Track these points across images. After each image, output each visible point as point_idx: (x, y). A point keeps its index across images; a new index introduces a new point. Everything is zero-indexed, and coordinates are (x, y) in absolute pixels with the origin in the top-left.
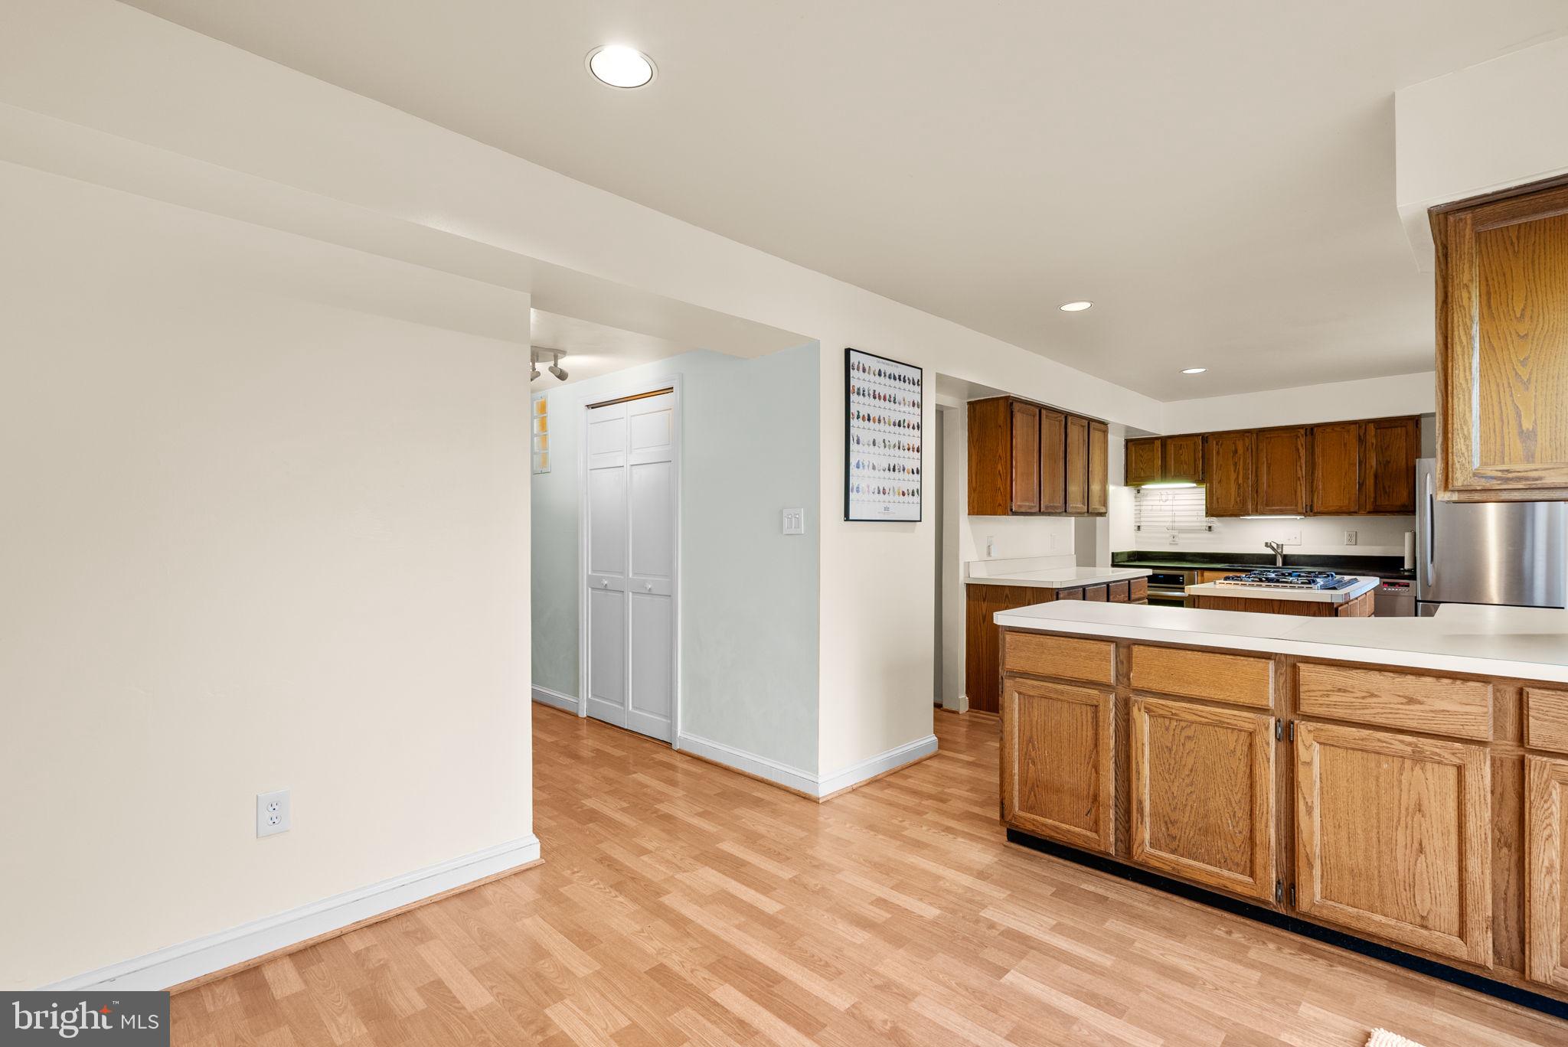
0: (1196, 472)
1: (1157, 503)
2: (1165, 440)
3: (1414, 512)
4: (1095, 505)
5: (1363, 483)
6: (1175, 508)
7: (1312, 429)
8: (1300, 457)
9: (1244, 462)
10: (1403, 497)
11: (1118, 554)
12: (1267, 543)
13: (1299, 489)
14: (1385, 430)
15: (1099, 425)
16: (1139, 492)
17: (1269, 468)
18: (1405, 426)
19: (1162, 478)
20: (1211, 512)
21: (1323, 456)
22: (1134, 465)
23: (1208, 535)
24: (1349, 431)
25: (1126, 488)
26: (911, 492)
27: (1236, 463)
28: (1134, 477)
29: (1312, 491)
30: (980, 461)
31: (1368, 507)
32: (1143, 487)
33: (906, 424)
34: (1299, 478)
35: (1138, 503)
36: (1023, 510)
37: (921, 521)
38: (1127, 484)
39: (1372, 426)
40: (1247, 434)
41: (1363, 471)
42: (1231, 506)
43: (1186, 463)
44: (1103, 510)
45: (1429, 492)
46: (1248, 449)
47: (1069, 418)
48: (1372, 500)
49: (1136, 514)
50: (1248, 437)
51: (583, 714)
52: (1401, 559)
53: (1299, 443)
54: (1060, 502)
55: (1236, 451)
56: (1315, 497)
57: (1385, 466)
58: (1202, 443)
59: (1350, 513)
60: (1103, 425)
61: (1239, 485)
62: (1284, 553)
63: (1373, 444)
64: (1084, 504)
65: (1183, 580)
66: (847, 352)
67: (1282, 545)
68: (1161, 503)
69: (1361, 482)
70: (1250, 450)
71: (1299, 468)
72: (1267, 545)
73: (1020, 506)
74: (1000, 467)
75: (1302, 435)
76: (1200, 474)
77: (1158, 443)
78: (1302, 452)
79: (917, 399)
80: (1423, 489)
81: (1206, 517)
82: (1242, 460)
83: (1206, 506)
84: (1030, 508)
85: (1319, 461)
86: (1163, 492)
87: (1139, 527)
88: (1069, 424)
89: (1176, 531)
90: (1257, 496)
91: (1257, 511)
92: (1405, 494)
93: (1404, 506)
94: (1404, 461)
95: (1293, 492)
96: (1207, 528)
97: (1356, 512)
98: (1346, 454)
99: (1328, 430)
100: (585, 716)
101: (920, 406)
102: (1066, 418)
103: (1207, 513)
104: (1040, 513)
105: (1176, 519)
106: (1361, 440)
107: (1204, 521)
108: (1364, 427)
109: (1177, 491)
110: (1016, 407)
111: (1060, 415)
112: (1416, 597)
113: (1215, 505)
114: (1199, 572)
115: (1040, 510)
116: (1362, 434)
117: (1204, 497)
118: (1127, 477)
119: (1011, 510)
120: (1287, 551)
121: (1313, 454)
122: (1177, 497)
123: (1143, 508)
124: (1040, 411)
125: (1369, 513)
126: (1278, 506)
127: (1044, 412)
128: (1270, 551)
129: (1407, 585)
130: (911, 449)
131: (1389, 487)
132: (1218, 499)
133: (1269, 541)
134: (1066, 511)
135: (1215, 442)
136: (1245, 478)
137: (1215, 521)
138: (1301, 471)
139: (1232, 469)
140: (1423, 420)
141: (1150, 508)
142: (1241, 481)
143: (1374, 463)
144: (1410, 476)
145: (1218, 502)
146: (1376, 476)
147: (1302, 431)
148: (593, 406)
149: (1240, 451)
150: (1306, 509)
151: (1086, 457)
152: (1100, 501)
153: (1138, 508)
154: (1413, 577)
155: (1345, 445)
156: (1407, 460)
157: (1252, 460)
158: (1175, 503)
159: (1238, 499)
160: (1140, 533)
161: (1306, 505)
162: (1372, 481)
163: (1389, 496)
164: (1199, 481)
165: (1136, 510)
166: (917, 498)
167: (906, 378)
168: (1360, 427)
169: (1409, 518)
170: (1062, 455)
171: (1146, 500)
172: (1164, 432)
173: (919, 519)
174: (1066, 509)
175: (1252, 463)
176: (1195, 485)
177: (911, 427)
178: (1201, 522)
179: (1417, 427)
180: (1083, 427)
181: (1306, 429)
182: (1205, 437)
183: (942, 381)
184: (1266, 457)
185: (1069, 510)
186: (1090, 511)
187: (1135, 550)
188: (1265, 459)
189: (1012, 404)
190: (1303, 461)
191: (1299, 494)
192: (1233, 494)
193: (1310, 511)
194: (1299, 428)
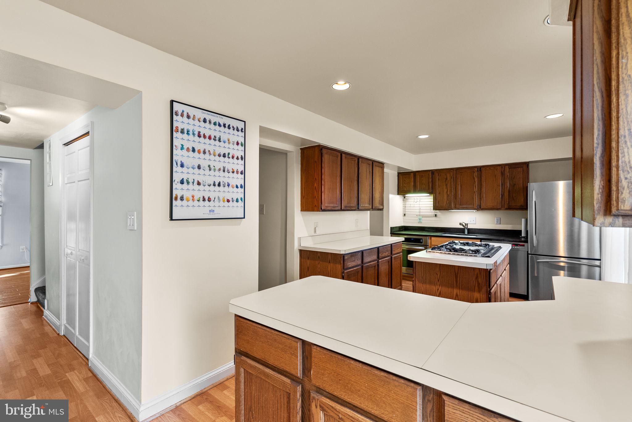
0: (429, 189)
1: (413, 203)
2: (415, 173)
3: (527, 209)
4: (377, 204)
5: (503, 195)
6: (420, 206)
7: (480, 168)
8: (475, 182)
9: (451, 183)
10: (521, 202)
11: (393, 228)
12: (460, 223)
13: (475, 198)
14: (513, 169)
15: (379, 164)
16: (405, 197)
17: (461, 186)
18: (523, 167)
19: (414, 191)
20: (436, 208)
21: (485, 182)
22: (401, 185)
23: (434, 219)
24: (497, 169)
25: (398, 196)
26: (235, 199)
27: (447, 184)
28: (402, 191)
29: (480, 198)
30: (306, 181)
31: (505, 206)
32: (406, 195)
33: (230, 156)
34: (475, 192)
35: (404, 203)
36: (329, 208)
37: (244, 218)
38: (398, 194)
39: (507, 167)
40: (451, 171)
41: (504, 188)
42: (445, 205)
43: (424, 184)
44: (381, 207)
45: (534, 200)
46: (452, 178)
47: (360, 160)
48: (507, 203)
49: (403, 208)
50: (452, 172)
51: (62, 333)
52: (520, 232)
53: (475, 174)
54: (354, 203)
55: (446, 179)
56: (482, 201)
57: (513, 186)
58: (432, 174)
59: (498, 209)
60: (381, 165)
61: (448, 195)
62: (468, 228)
63: (508, 176)
64: (370, 204)
65: (422, 241)
66: (172, 102)
67: (467, 224)
68: (415, 203)
69: (502, 194)
70: (453, 178)
71: (474, 187)
72: (460, 224)
73: (327, 207)
74: (315, 185)
75: (476, 171)
76: (431, 191)
77: (412, 174)
78: (476, 179)
79: (241, 140)
80: (531, 199)
81: (433, 210)
82: (449, 183)
83: (433, 205)
84: (334, 208)
85: (484, 184)
86: (415, 198)
87: (405, 214)
88: (360, 162)
89: (422, 217)
90: (456, 200)
91: (456, 208)
92: (522, 200)
93: (522, 206)
94: (522, 184)
95: (472, 199)
96: (434, 215)
97: (500, 209)
98: (495, 180)
99: (487, 169)
100: (62, 335)
101: (244, 145)
102: (358, 159)
103: (434, 208)
104: (341, 210)
105: (421, 211)
106: (503, 174)
107: (433, 212)
108: (504, 167)
109: (421, 198)
110: (324, 151)
111: (354, 157)
112: (528, 252)
113: (437, 205)
114: (430, 237)
115: (341, 208)
116: (503, 171)
117: (433, 201)
118: (398, 190)
119: (321, 209)
120: (470, 227)
121: (481, 180)
122: (421, 200)
123: (406, 205)
124: (341, 155)
125: (506, 209)
126: (466, 205)
127: (343, 155)
128: (462, 227)
129: (524, 246)
130: (235, 172)
131: (515, 196)
132: (438, 201)
133: (461, 223)
134: (358, 208)
135: (437, 174)
136: (451, 191)
137: (438, 212)
138: (476, 188)
139: (445, 187)
140: (530, 165)
141: (410, 205)
142: (449, 193)
143: (508, 185)
144: (525, 191)
145: (439, 203)
146: (509, 191)
147: (476, 169)
148: (67, 144)
149: (449, 179)
150: (478, 207)
151: (371, 179)
152: (379, 203)
153: (404, 205)
154: (526, 242)
155: (495, 176)
156: (523, 184)
157: (454, 183)
158: (421, 203)
159: (448, 202)
160: (405, 217)
161: (478, 205)
162: (507, 194)
163: (515, 201)
164: (431, 193)
165: (403, 206)
166: (241, 204)
167: (231, 126)
168: (502, 167)
169: (524, 211)
170: (356, 178)
171: (408, 202)
172: (414, 168)
173: (243, 217)
174: (358, 207)
175: (454, 185)
176: (429, 195)
177: (235, 157)
178: (432, 212)
179: (528, 167)
180: (369, 164)
181: (478, 168)
182: (433, 172)
183: (264, 132)
184: (460, 182)
185: (360, 208)
186: (373, 208)
187: (403, 225)
188: (459, 183)
189: (322, 149)
190: (476, 184)
191: (474, 199)
192: (445, 199)
193: (479, 208)
194: (475, 168)
